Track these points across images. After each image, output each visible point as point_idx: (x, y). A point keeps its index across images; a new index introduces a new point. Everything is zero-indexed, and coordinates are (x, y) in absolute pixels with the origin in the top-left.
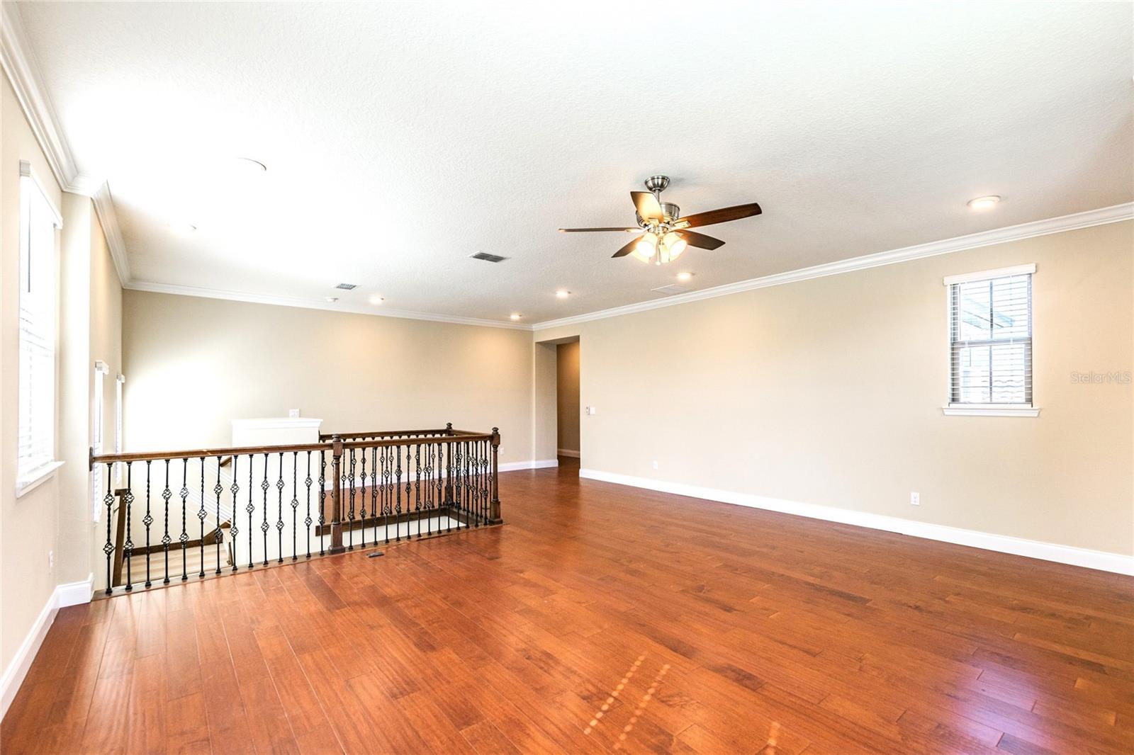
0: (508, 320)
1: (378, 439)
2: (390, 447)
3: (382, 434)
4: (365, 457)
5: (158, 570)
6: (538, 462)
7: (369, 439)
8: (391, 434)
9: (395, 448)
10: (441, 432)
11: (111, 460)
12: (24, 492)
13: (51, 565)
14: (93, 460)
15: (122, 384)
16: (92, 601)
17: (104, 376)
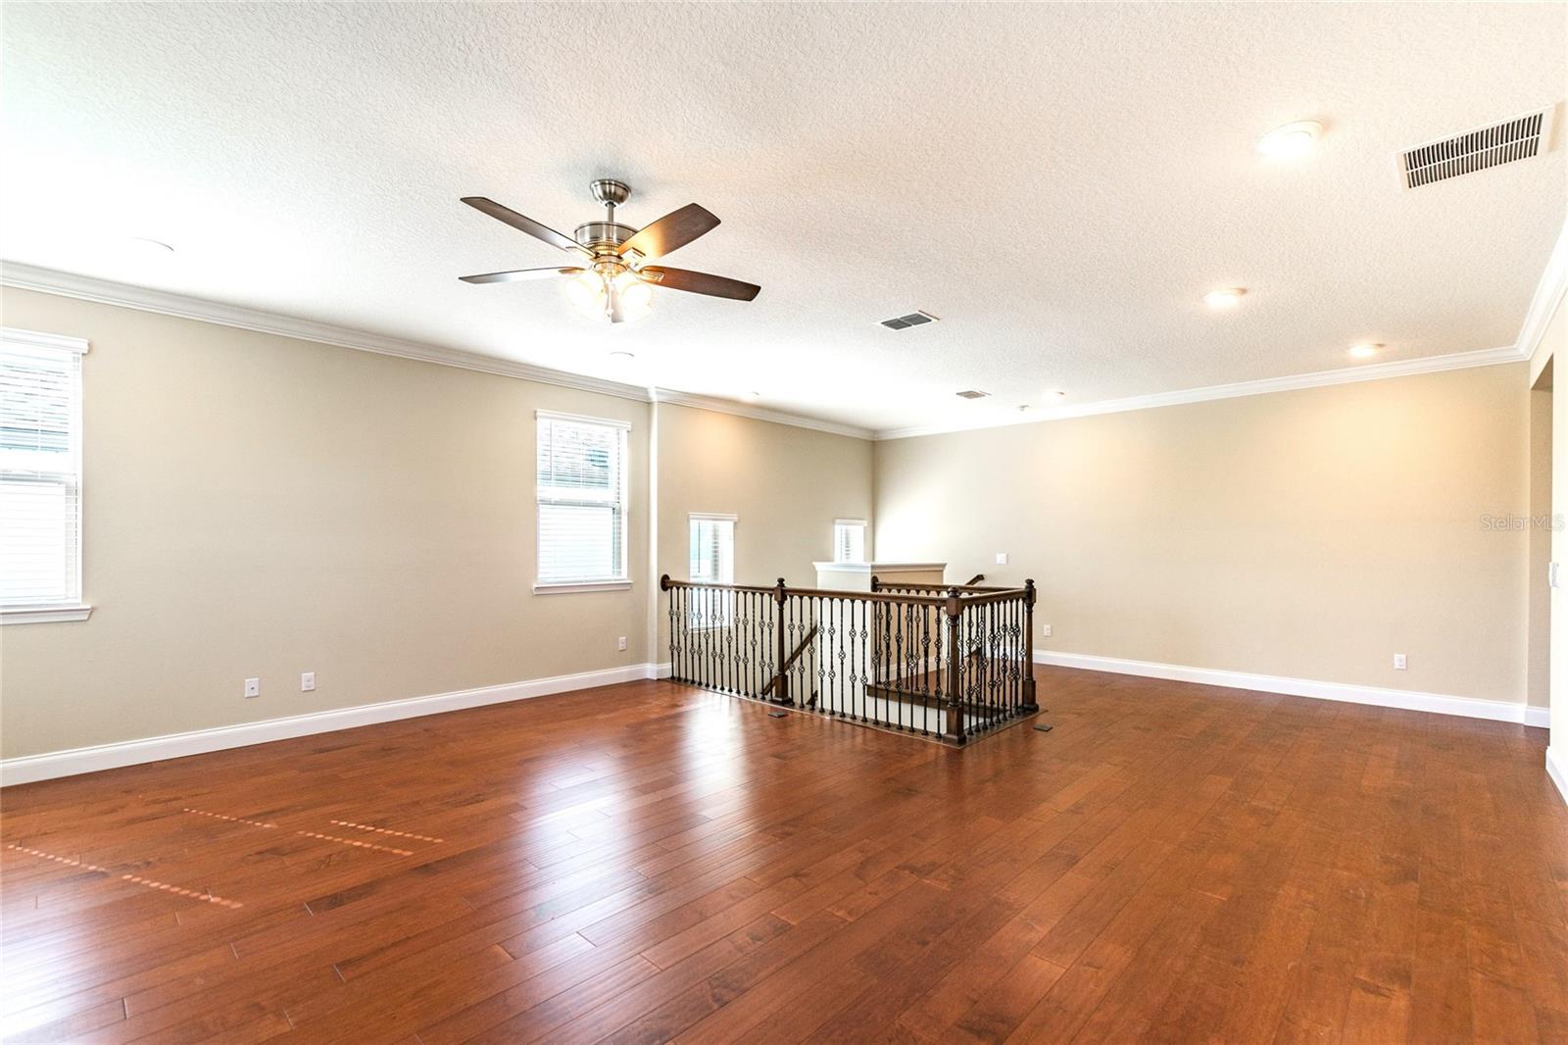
11: (679, 585)
12: (543, 592)
13: (621, 646)
14: (666, 583)
15: (865, 528)
16: (658, 680)
17: (735, 524)
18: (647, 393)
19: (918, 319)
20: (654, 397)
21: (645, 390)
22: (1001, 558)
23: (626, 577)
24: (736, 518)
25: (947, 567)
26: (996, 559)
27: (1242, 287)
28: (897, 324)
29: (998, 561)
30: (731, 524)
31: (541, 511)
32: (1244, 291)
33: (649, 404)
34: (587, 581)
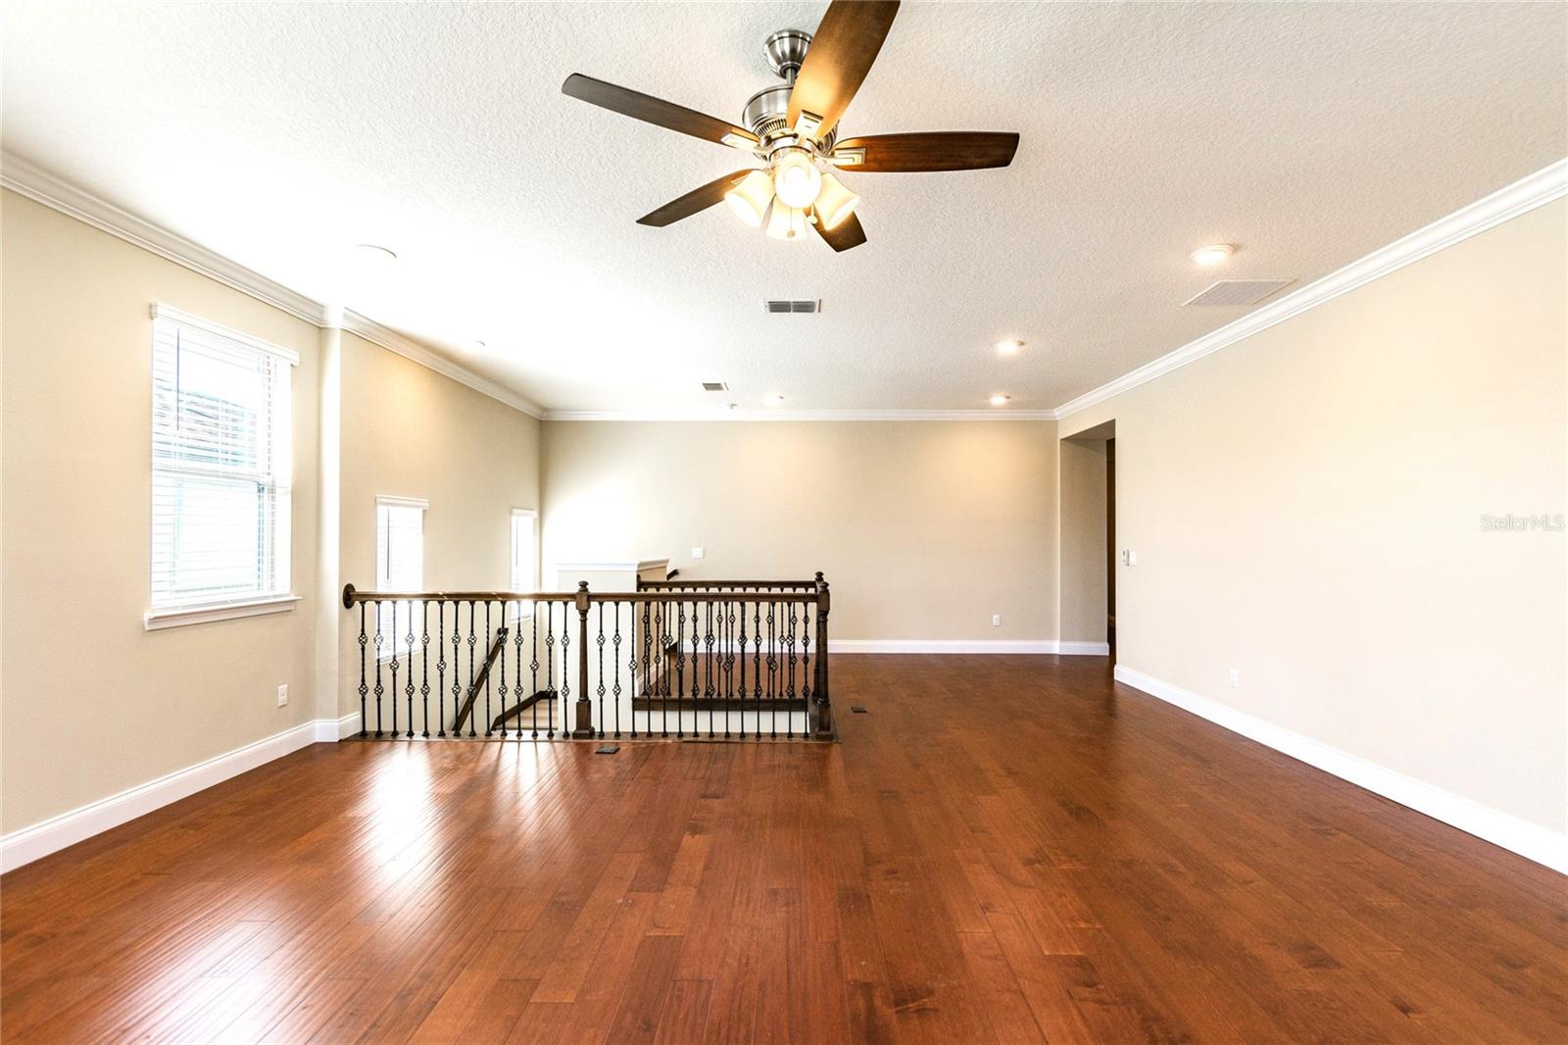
0: (987, 407)
1: (714, 590)
2: (730, 603)
3: (720, 584)
4: (698, 615)
5: (542, 718)
6: (1065, 644)
7: (701, 590)
8: (733, 584)
9: (737, 605)
10: (806, 585)
11: (364, 598)
12: (163, 625)
13: (282, 699)
14: (349, 597)
15: (534, 519)
16: (340, 741)
17: (424, 511)
18: (322, 312)
19: (805, 307)
20: (335, 320)
21: (321, 308)
22: (697, 552)
23: (288, 591)
24: (426, 505)
25: (670, 563)
26: (692, 553)
27: (1022, 340)
28: (777, 307)
29: (694, 556)
30: (420, 512)
31: (155, 480)
32: (1022, 344)
33: (322, 330)
34: (233, 602)
